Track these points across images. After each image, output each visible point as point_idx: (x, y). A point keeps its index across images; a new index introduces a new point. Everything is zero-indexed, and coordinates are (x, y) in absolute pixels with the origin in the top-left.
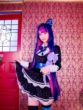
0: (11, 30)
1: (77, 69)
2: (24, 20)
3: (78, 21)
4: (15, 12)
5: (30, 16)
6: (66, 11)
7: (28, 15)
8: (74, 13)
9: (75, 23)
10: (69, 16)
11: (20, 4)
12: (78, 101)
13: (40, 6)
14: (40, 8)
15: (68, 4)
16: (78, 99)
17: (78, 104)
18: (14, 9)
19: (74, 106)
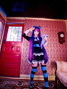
0: (18, 31)
1: (50, 51)
2: (25, 27)
3: (50, 29)
4: (21, 23)
5: (28, 25)
6: (45, 24)
7: (27, 25)
8: (48, 25)
9: (49, 30)
10: (46, 26)
11: (24, 20)
12: (50, 67)
13: (33, 21)
14: (33, 22)
15: (46, 21)
16: (50, 65)
17: (50, 68)
18: (21, 22)
19: (48, 69)
